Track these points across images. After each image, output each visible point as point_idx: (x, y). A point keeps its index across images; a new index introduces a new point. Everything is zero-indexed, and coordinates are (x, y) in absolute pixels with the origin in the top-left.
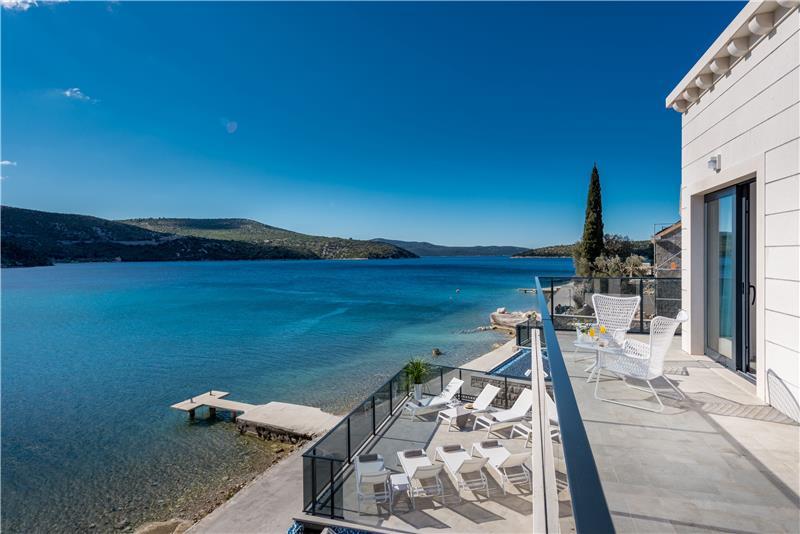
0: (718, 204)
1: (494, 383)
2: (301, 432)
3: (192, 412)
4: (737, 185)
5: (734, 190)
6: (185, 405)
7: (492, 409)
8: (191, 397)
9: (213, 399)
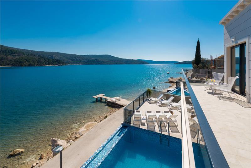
0: (235, 50)
1: (173, 96)
2: (122, 105)
3: (97, 98)
4: (240, 44)
5: (240, 46)
6: (95, 97)
7: (171, 102)
8: (97, 95)
9: (101, 96)
